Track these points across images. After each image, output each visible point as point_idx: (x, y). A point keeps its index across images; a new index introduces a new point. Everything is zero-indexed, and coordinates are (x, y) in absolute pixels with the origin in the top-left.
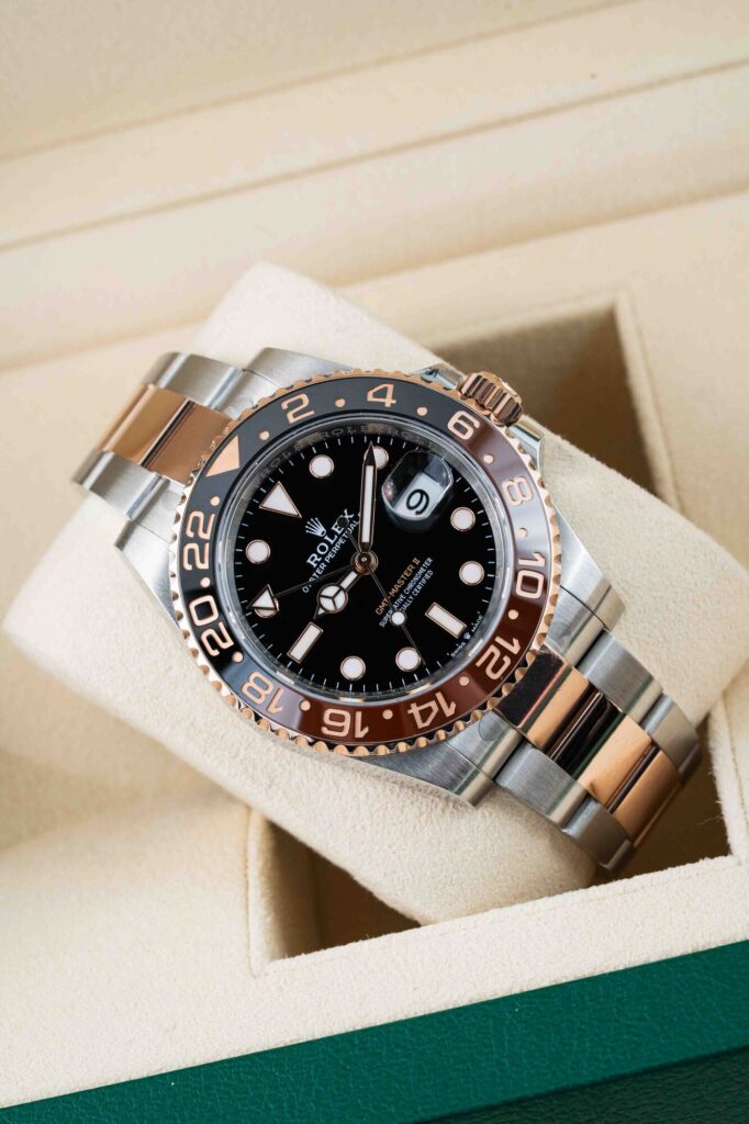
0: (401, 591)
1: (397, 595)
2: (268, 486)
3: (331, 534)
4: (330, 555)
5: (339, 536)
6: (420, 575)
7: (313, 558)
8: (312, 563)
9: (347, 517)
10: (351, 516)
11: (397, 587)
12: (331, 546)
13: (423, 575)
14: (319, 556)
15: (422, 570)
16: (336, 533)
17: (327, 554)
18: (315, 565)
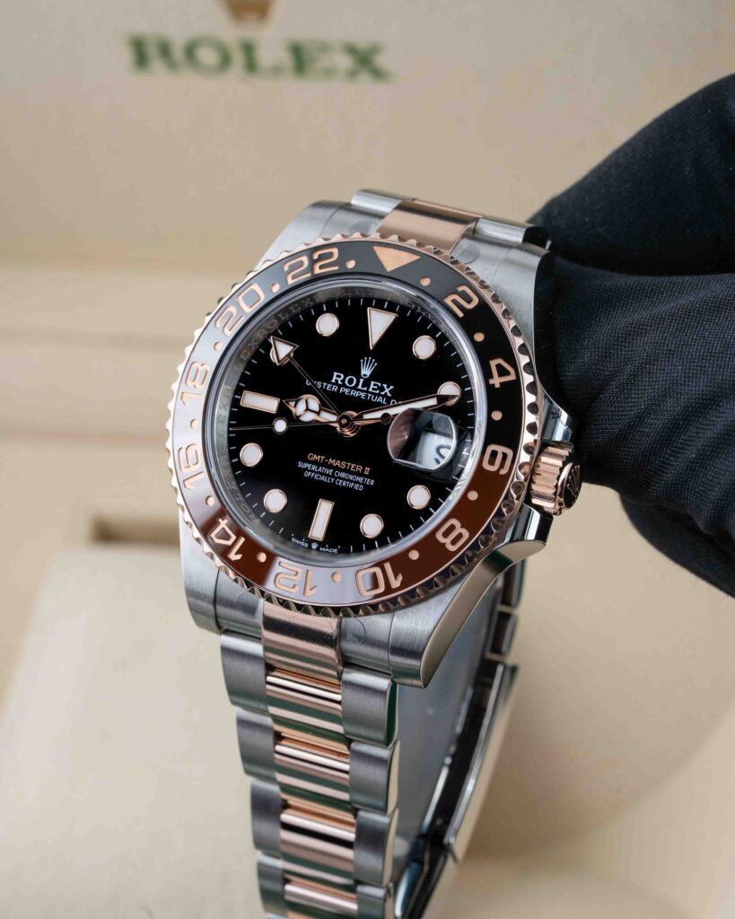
0: (336, 468)
1: (330, 467)
2: (391, 307)
3: (366, 383)
4: (346, 391)
5: (367, 391)
6: (355, 478)
7: (339, 376)
8: (335, 378)
9: (387, 390)
10: (389, 394)
11: (338, 463)
12: (355, 388)
13: (357, 482)
14: (343, 381)
15: (360, 479)
16: (368, 388)
17: (347, 387)
18: (333, 381)
